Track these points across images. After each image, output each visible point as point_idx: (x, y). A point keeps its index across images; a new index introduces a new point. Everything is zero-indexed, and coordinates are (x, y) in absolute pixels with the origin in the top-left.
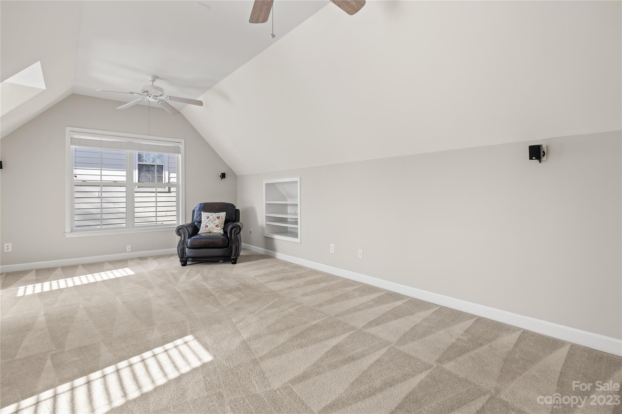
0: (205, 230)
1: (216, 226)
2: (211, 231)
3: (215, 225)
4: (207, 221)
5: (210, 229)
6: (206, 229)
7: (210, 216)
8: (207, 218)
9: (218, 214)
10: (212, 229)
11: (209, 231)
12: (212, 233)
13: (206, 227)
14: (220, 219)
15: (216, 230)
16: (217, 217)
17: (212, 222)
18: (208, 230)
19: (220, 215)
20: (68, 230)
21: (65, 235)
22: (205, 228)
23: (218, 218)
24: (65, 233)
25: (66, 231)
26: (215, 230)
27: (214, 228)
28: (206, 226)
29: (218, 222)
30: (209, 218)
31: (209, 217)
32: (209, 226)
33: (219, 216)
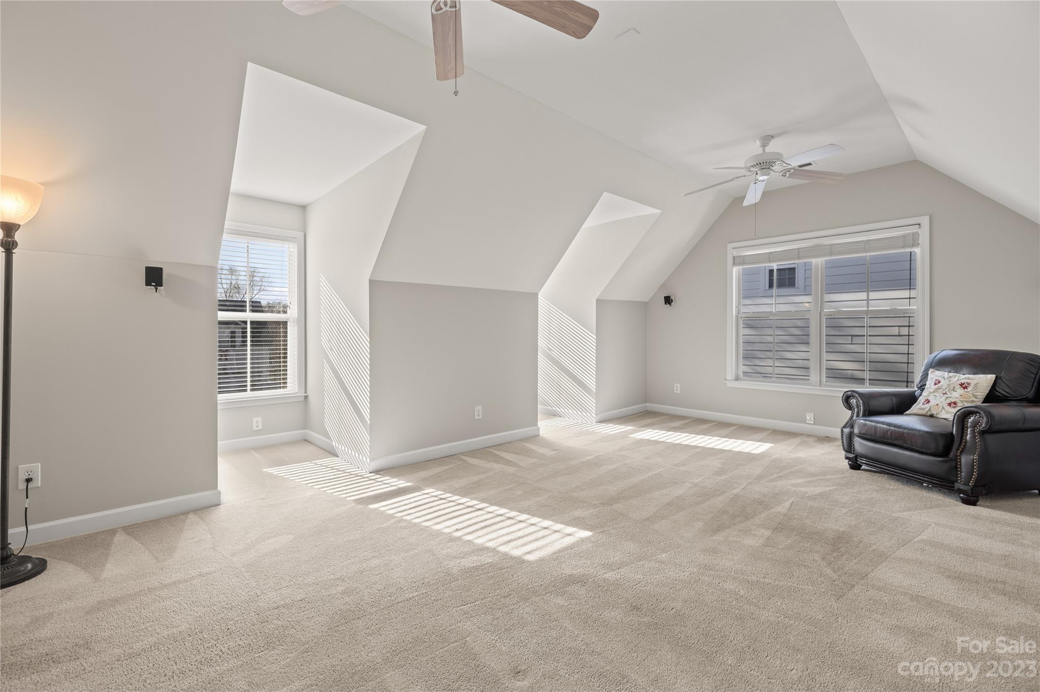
0: (922, 409)
1: (950, 404)
2: (934, 412)
3: (948, 401)
4: (932, 390)
5: (932, 409)
6: (923, 406)
7: (942, 380)
8: (936, 384)
9: (966, 378)
10: (938, 408)
11: (929, 413)
12: (936, 417)
13: (925, 403)
14: (969, 389)
15: (947, 412)
16: (961, 385)
17: (945, 393)
18: (928, 409)
19: (971, 379)
20: (730, 375)
21: (726, 383)
22: (923, 404)
23: (964, 386)
24: (726, 380)
25: (728, 379)
26: (943, 411)
27: (943, 408)
28: (926, 400)
29: (957, 396)
30: (940, 384)
31: (939, 382)
32: (933, 403)
33: (968, 381)
